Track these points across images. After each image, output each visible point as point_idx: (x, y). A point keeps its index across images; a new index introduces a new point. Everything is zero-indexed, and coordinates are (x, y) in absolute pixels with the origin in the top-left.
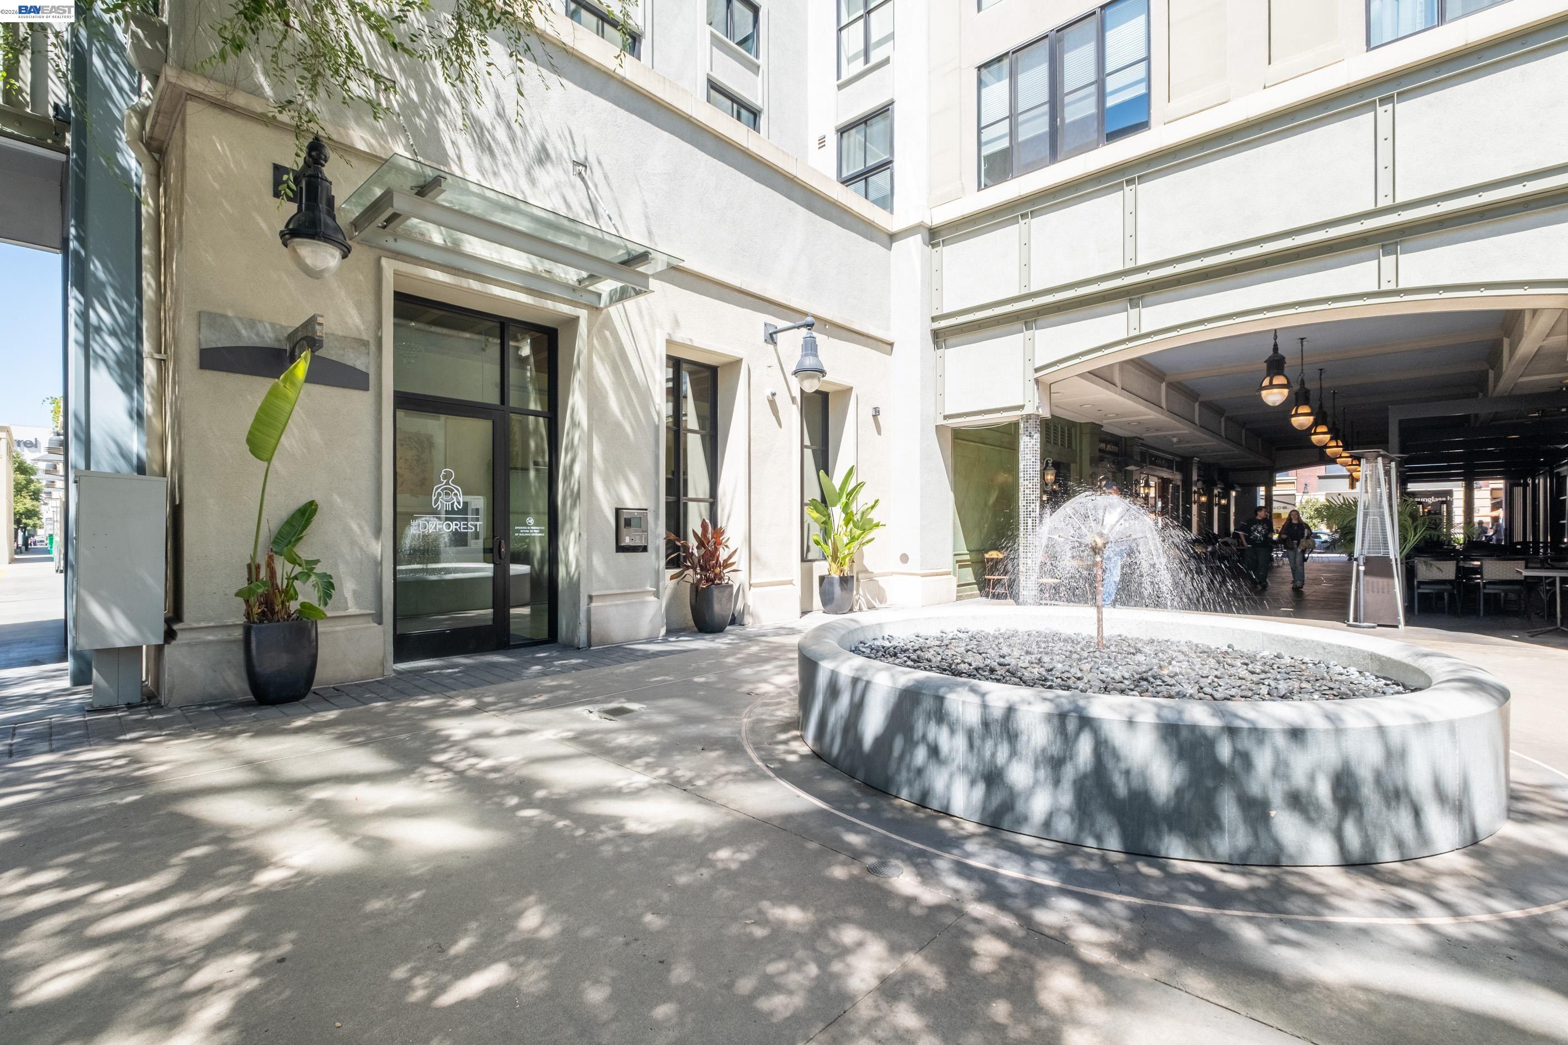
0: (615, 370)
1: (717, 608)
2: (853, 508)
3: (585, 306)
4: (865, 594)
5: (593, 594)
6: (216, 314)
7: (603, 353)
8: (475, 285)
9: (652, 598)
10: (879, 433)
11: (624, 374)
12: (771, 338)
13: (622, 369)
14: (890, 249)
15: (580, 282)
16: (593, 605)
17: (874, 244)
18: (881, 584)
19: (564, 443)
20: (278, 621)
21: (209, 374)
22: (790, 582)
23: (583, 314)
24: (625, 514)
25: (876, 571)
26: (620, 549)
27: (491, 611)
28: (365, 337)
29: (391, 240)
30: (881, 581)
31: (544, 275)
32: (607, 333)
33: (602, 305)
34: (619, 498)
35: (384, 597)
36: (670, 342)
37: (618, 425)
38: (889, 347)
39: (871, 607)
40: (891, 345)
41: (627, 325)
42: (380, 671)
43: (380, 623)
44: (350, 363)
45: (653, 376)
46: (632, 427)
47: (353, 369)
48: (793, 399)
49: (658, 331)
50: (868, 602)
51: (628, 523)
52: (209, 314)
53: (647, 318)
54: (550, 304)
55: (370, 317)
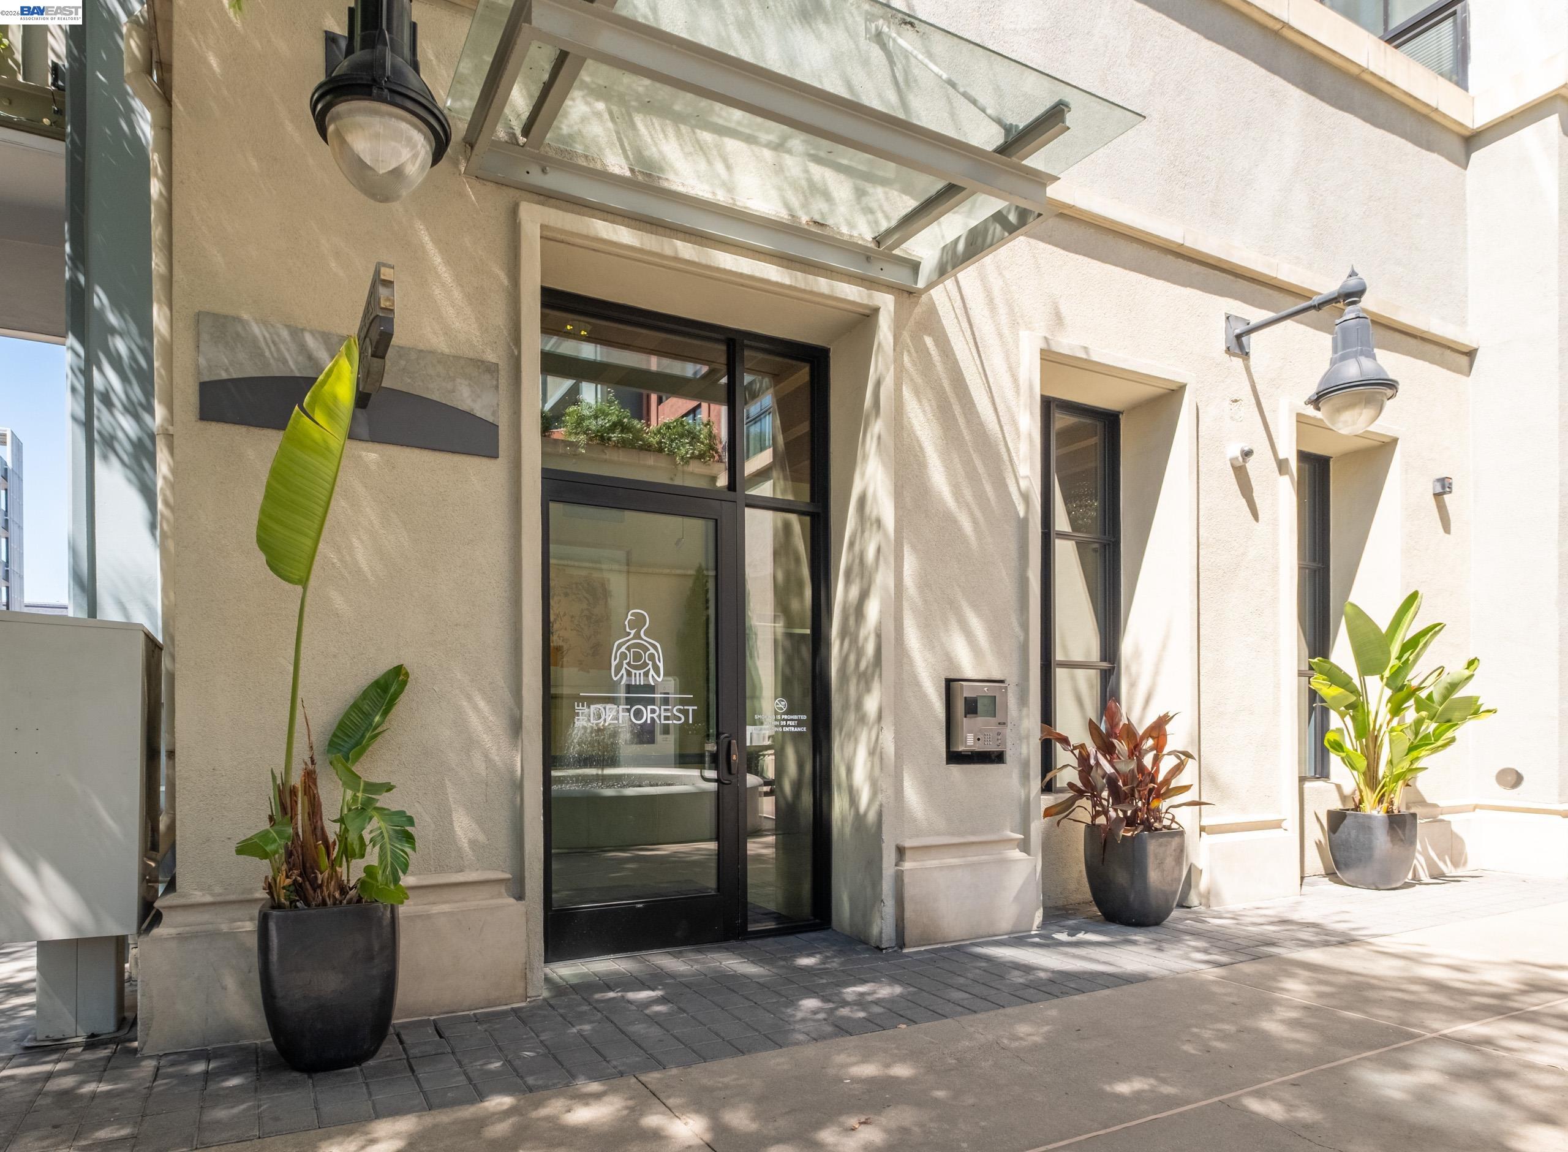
0: (944, 414)
1: (1154, 876)
2: (1414, 677)
3: (889, 288)
4: (1425, 848)
5: (908, 843)
6: (226, 317)
7: (919, 380)
8: (686, 250)
9: (1017, 854)
10: (1447, 528)
11: (961, 421)
12: (1238, 345)
13: (957, 409)
14: (1465, 167)
15: (878, 241)
16: (907, 865)
17: (1435, 156)
18: (1455, 828)
19: (843, 561)
20: (324, 903)
21: (216, 430)
22: (1277, 825)
23: (886, 302)
24: (967, 691)
25: (1442, 803)
26: (955, 757)
27: (712, 846)
28: (491, 357)
29: (535, 171)
30: (1458, 823)
31: (814, 229)
32: (929, 341)
33: (921, 284)
34: (949, 659)
35: (528, 847)
36: (1050, 358)
37: (950, 520)
38: (1464, 360)
39: (1438, 876)
40: (1471, 354)
41: (965, 325)
42: (521, 991)
43: (520, 897)
44: (464, 407)
45: (1014, 423)
46: (975, 522)
47: (469, 417)
48: (1282, 466)
49: (1024, 334)
50: (1431, 864)
51: (972, 707)
52: (216, 316)
53: (1002, 310)
54: (822, 284)
55: (499, 318)
